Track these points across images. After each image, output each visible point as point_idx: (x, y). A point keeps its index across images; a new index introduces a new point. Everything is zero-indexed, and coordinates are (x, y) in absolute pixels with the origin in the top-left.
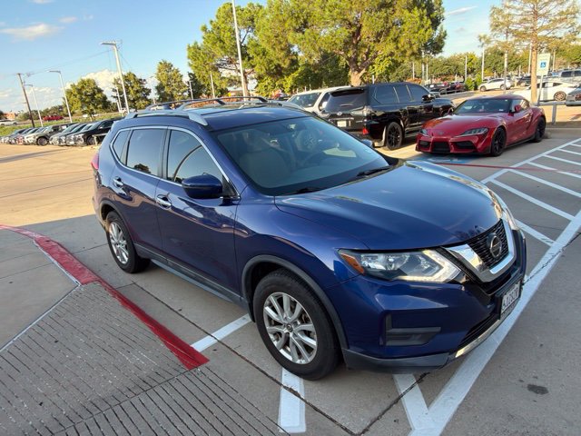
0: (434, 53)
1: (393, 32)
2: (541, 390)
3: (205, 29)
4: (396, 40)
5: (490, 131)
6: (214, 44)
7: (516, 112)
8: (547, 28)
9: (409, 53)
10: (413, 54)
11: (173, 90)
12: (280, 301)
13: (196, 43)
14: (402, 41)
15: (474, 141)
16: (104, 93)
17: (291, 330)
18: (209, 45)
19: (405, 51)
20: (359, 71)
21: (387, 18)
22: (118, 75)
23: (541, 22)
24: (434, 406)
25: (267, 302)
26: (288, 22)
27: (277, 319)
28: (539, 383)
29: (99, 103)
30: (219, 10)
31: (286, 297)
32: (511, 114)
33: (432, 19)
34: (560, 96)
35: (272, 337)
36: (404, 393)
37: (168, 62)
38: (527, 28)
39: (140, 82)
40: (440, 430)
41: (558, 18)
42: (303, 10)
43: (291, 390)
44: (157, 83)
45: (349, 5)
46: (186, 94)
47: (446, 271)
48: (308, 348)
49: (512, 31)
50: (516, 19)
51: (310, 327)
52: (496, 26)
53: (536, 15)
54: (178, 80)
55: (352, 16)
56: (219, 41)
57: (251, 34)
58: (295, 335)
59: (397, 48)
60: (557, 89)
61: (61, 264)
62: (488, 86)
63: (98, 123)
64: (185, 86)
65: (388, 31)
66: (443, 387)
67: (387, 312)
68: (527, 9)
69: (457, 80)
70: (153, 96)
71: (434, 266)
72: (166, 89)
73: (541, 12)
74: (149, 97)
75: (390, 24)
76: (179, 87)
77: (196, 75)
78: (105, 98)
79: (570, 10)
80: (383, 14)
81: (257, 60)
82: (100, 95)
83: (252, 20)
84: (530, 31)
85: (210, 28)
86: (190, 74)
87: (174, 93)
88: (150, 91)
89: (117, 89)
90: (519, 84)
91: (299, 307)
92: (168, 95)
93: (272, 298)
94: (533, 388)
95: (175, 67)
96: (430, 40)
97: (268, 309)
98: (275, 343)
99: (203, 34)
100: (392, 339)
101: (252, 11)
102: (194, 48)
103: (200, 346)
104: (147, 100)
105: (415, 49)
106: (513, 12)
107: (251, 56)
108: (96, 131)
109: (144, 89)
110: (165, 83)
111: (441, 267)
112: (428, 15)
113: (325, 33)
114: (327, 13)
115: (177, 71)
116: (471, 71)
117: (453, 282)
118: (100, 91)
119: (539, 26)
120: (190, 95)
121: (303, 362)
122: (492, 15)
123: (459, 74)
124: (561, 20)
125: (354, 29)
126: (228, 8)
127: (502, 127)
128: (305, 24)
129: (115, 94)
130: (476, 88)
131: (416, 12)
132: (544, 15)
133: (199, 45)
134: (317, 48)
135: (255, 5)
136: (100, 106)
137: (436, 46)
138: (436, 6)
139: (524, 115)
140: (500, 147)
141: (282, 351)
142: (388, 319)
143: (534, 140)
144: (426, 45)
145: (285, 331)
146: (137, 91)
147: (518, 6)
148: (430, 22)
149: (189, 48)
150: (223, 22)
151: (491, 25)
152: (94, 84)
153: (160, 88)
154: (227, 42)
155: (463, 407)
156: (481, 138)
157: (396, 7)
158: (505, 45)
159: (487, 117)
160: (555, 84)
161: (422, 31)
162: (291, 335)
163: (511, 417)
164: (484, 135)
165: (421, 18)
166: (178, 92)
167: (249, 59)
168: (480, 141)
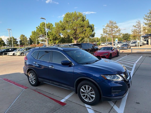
0: (93, 37)
1: (84, 32)
2: (139, 103)
3: (37, 28)
4: (84, 34)
5: (109, 54)
6: (39, 31)
7: (113, 50)
8: (115, 33)
9: (87, 37)
10: (88, 37)
11: (24, 42)
12: (85, 87)
13: (34, 31)
14: (86, 34)
15: (106, 56)
16: (4, 42)
17: (88, 94)
18: (38, 32)
19: (86, 36)
20: (76, 40)
21: (83, 29)
22: (9, 37)
23: (113, 32)
24: (120, 108)
25: (81, 88)
26: (60, 28)
27: (84, 92)
28: (138, 102)
29: (2, 44)
30: (41, 24)
31: (87, 86)
32: (112, 50)
33: (92, 30)
34: (118, 47)
35: (82, 97)
36: (113, 106)
37: (24, 35)
38: (110, 33)
39: (15, 39)
40: (123, 112)
41: (116, 31)
42: (64, 26)
43: (89, 108)
44: (20, 40)
45: (74, 26)
46: (28, 43)
47: (121, 79)
48: (92, 98)
49: (108, 34)
50: (108, 31)
51: (93, 92)
52: (104, 32)
53: (112, 31)
54: (26, 39)
55: (75, 28)
56: (41, 31)
57: (49, 30)
58: (89, 95)
59: (85, 35)
60: (117, 46)
61: (15, 85)
62: (102, 45)
63: (4, 50)
64: (28, 41)
65: (83, 32)
66: (120, 104)
67: (112, 87)
68: (110, 29)
69: (95, 43)
70: (19, 43)
71: (118, 78)
72: (22, 42)
73: (113, 30)
74: (17, 43)
75: (83, 30)
76: (26, 41)
77: (31, 38)
78: (4, 43)
79: (119, 30)
80: (82, 28)
81: (50, 36)
82: (3, 42)
83: (49, 27)
84: (111, 34)
85: (38, 27)
86: (29, 38)
87: (25, 43)
88: (18, 42)
89: (8, 41)
90: (108, 44)
91: (90, 88)
92: (23, 43)
93: (83, 87)
94: (137, 103)
95: (25, 36)
96: (92, 34)
97: (82, 90)
98: (83, 98)
99: (37, 29)
100: (113, 93)
101: (49, 25)
102: (34, 32)
103: (63, 101)
104: (17, 44)
105: (89, 36)
106: (107, 29)
107: (49, 35)
108: (4, 52)
109: (16, 41)
110: (22, 40)
111: (120, 78)
112: (91, 29)
113: (69, 31)
114: (70, 27)
115: (26, 37)
116: (98, 41)
117: (122, 81)
118: (3, 41)
119: (113, 33)
120: (29, 43)
121: (91, 101)
122: (103, 30)
123: (95, 42)
124: (117, 32)
125: (75, 31)
126: (43, 23)
127: (111, 53)
128: (64, 29)
129: (7, 42)
130: (99, 45)
131: (89, 28)
132: (114, 31)
133: (35, 31)
134: (67, 34)
135: (50, 23)
136: (3, 45)
137: (93, 36)
138: (93, 27)
139: (114, 51)
140: (111, 57)
141: (85, 100)
142: (112, 88)
143: (117, 56)
144: (91, 35)
145: (86, 94)
146: (14, 42)
147: (109, 28)
148: (92, 31)
149: (33, 32)
150: (42, 27)
151: (103, 32)
152: (2, 39)
153: (20, 41)
154: (43, 31)
155: (126, 107)
156: (107, 55)
157: (85, 27)
158: (106, 36)
159: (107, 51)
160: (117, 45)
161: (90, 32)
162: (88, 95)
163: (135, 108)
164: (108, 55)
165: (90, 30)
166: (26, 42)
167: (48, 36)
168: (107, 56)
